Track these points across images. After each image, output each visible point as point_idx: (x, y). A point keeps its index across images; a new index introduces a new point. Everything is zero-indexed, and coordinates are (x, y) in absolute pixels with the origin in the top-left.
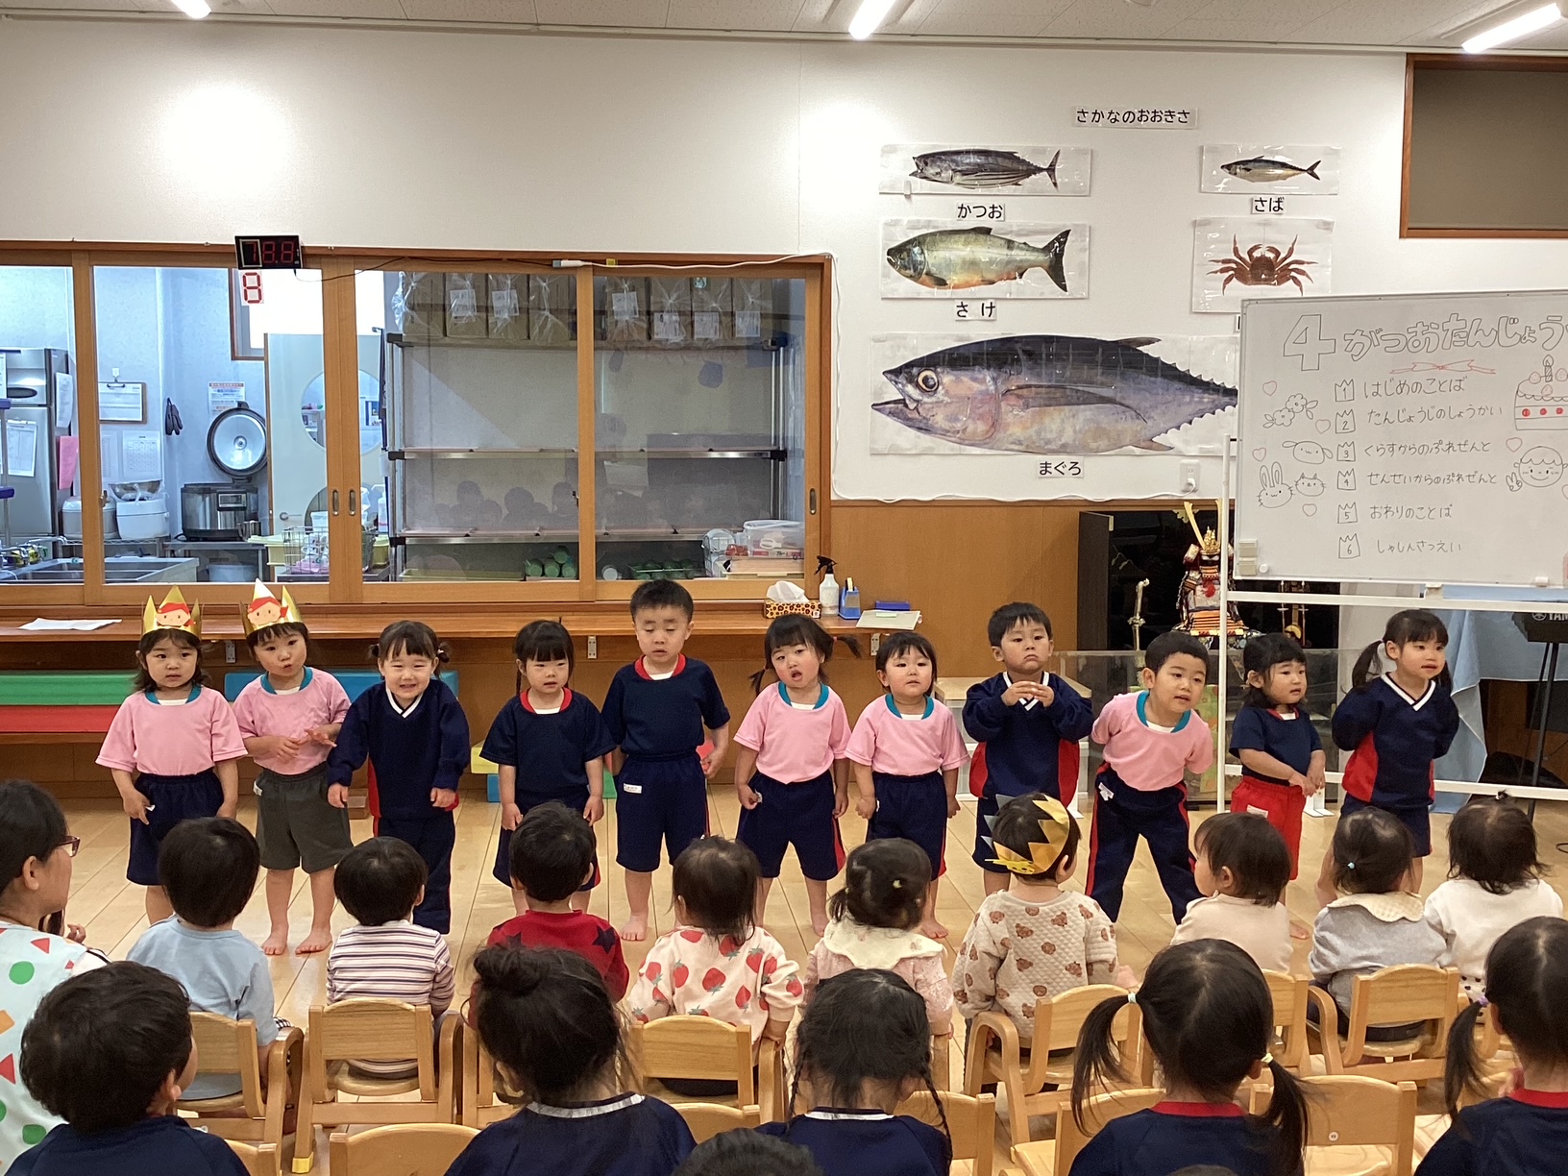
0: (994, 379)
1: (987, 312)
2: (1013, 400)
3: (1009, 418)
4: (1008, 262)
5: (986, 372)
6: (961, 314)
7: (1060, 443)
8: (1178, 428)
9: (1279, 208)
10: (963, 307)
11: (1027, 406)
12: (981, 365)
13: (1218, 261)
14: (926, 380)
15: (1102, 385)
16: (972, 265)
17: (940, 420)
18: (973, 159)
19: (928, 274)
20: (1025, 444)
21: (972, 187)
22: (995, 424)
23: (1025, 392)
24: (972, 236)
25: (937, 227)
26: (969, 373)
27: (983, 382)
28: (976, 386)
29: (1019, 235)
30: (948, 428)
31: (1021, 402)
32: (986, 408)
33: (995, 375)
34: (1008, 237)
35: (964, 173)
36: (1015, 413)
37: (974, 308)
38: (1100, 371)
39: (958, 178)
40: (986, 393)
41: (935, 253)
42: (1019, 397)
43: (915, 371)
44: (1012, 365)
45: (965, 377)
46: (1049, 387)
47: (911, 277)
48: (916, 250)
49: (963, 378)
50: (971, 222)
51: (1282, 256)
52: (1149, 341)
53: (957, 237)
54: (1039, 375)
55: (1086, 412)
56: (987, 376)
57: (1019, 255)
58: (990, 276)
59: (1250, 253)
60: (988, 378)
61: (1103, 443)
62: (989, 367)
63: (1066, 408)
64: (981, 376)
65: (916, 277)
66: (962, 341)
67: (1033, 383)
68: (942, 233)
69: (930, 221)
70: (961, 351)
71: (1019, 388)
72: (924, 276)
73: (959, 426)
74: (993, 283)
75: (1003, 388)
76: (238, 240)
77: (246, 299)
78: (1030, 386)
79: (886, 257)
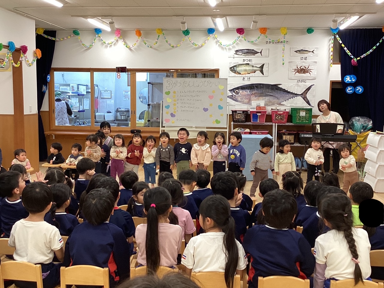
0: (250, 92)
1: (248, 79)
2: (253, 96)
3: (252, 99)
4: (253, 70)
5: (248, 90)
9: (306, 59)
10: (244, 78)
14: (237, 92)
15: (271, 93)
16: (246, 70)
17: (239, 99)
18: (246, 51)
19: (237, 72)
21: (246, 56)
22: (250, 100)
23: (256, 94)
24: (246, 65)
26: (245, 90)
27: (248, 92)
28: (246, 93)
31: (255, 96)
35: (244, 53)
36: (254, 98)
39: (243, 54)
40: (248, 94)
41: (239, 68)
43: (235, 90)
44: (253, 89)
45: (244, 91)
46: (260, 93)
47: (234, 73)
48: (235, 68)
51: (307, 68)
52: (280, 85)
53: (243, 65)
54: (258, 91)
56: (248, 91)
57: (255, 68)
58: (249, 73)
59: (300, 68)
61: (270, 104)
62: (249, 89)
64: (247, 91)
69: (237, 62)
70: (243, 86)
71: (254, 93)
73: (243, 100)
75: (251, 93)
76: (116, 67)
77: (118, 78)
78: (256, 93)
79: (229, 69)
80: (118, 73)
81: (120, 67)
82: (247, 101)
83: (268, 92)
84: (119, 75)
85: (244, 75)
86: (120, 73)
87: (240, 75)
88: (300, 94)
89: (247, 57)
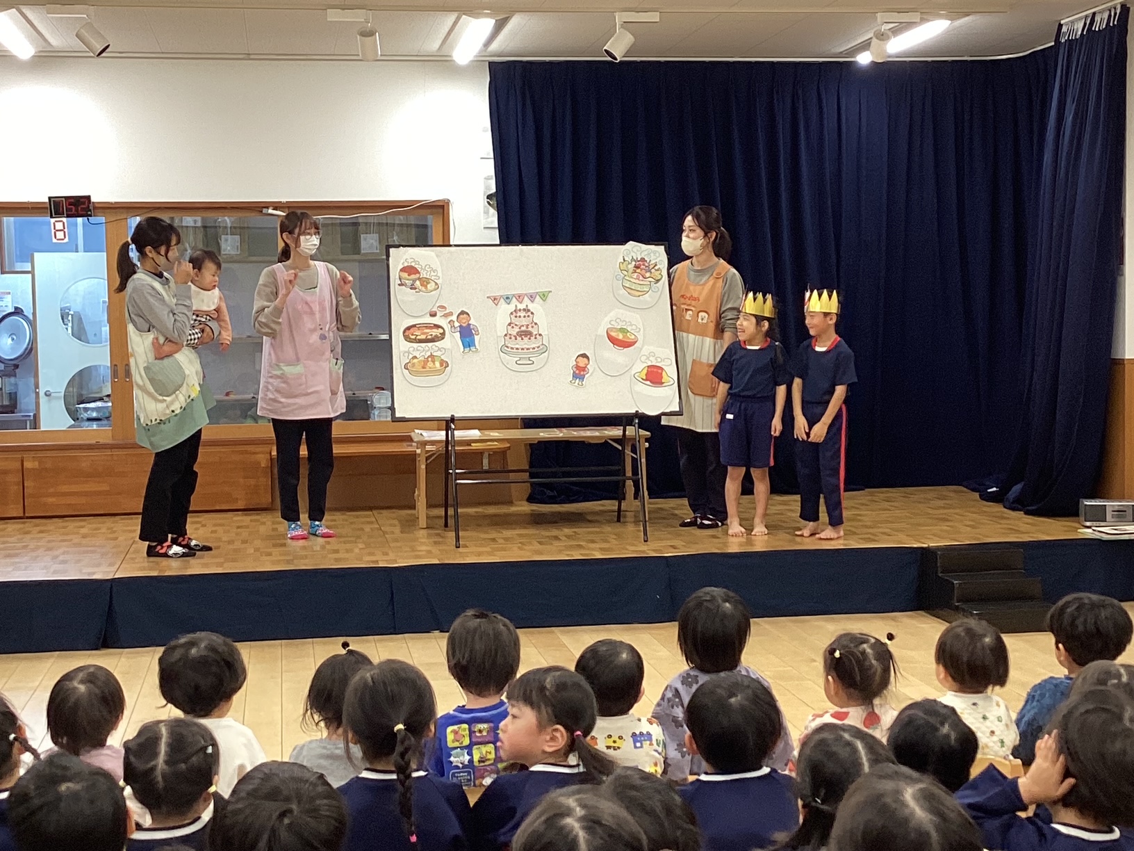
76: (50, 198)
77: (55, 237)
79: (486, 200)
80: (56, 221)
81: (67, 198)
84: (59, 226)
86: (64, 220)
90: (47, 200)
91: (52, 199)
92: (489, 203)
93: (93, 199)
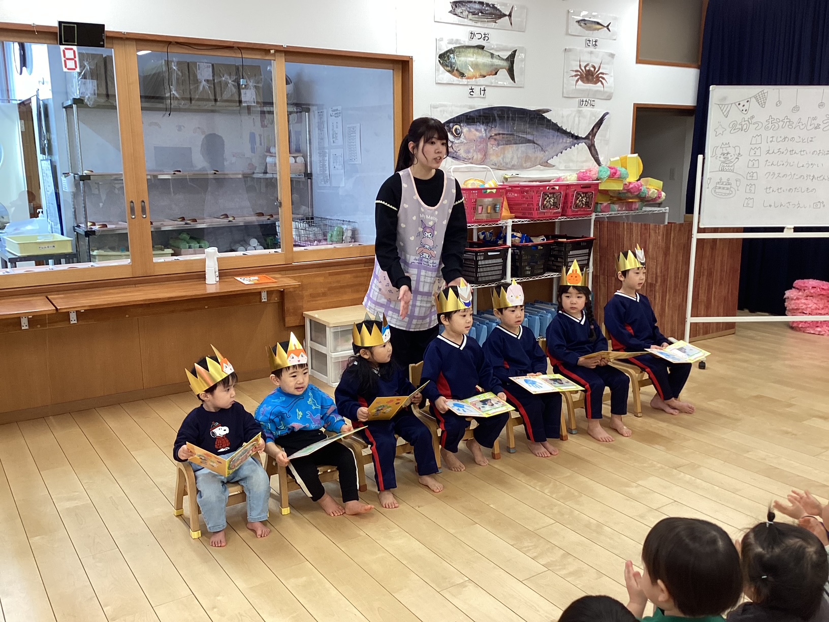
0: (485, 130)
1: (482, 92)
2: (492, 141)
3: (491, 151)
4: (492, 65)
5: (481, 126)
6: (472, 93)
7: (512, 164)
8: (557, 156)
9: (596, 45)
10: (472, 89)
11: (498, 145)
12: (480, 122)
13: (573, 71)
14: (456, 130)
15: (529, 133)
16: (476, 66)
17: (462, 153)
19: (457, 70)
20: (497, 165)
21: (476, 22)
22: (485, 155)
23: (497, 137)
24: (476, 50)
25: (460, 43)
26: (474, 126)
27: (480, 131)
28: (478, 134)
29: (496, 51)
30: (465, 157)
31: (496, 143)
32: (482, 146)
33: (486, 128)
34: (491, 51)
35: (474, 14)
36: (494, 148)
37: (477, 90)
38: (528, 126)
39: (470, 16)
40: (481, 137)
41: (460, 58)
42: (495, 139)
43: (451, 125)
44: (492, 122)
45: (473, 128)
46: (507, 134)
47: (449, 71)
48: (452, 56)
49: (472, 129)
50: (475, 42)
51: (597, 70)
52: (547, 111)
53: (469, 50)
54: (503, 128)
55: (522, 147)
56: (482, 128)
57: (496, 62)
58: (484, 74)
59: (585, 67)
60: (483, 130)
62: (483, 123)
63: (515, 145)
64: (480, 128)
65: (451, 72)
66: (472, 108)
67: (501, 132)
68: (463, 47)
69: (457, 40)
70: (471, 114)
71: (496, 135)
72: (455, 71)
73: (470, 156)
74: (485, 77)
75: (489, 135)
77: (66, 67)
78: (499, 134)
79: (438, 59)
80: (66, 49)
82: (479, 156)
83: (524, 132)
84: (69, 54)
85: (473, 81)
86: (75, 48)
87: (464, 81)
88: (584, 137)
89: (479, 24)
90: (56, 25)
91: (63, 24)
92: (439, 61)
93: (106, 29)
